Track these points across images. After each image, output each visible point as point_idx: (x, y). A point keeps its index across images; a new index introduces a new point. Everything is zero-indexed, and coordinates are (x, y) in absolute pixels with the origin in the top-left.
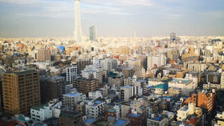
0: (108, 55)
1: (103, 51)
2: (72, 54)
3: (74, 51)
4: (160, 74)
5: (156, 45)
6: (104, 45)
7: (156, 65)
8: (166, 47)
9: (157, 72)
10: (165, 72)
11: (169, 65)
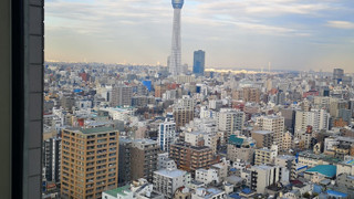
0: (225, 102)
1: (216, 93)
2: (166, 96)
3: (168, 92)
4: (319, 145)
5: (308, 89)
6: (218, 83)
7: (310, 128)
8: (326, 93)
9: (314, 142)
10: (329, 143)
11: (336, 130)
